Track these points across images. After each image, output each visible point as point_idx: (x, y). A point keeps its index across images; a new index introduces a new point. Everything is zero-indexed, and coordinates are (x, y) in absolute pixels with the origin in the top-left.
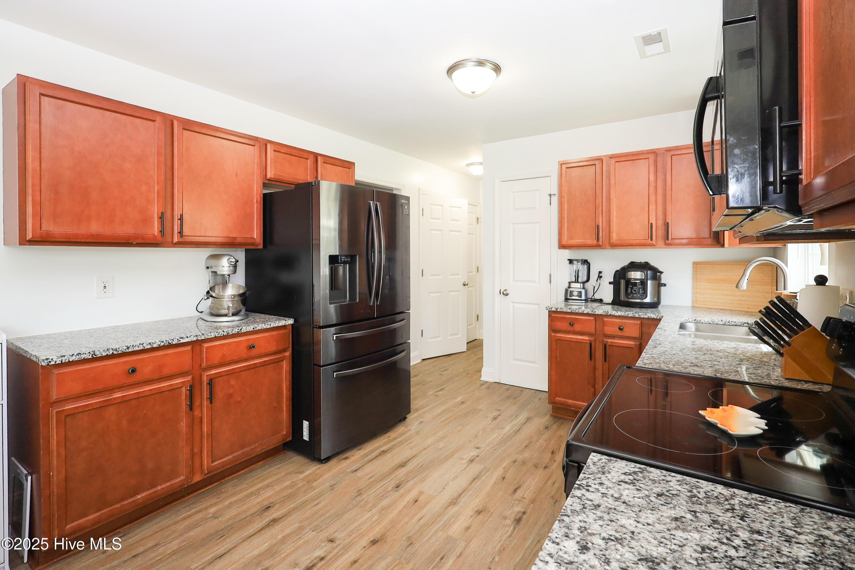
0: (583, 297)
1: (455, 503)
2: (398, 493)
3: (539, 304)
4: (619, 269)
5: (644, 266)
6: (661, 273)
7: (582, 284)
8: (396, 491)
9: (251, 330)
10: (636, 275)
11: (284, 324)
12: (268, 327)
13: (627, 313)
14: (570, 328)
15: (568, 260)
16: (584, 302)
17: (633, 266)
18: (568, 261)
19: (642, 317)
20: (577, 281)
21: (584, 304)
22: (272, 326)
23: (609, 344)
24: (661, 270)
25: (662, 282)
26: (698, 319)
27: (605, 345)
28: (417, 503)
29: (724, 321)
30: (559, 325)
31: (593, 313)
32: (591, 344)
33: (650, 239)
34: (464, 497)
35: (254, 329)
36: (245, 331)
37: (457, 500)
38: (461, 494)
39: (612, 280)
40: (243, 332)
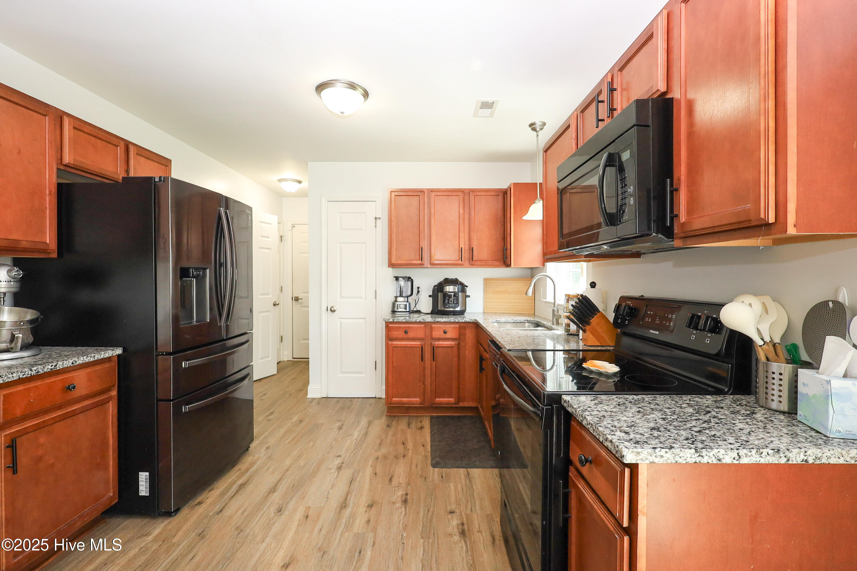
0: (408, 310)
1: (345, 506)
2: (283, 516)
3: (365, 318)
4: (436, 284)
5: (454, 282)
6: (467, 287)
7: (406, 298)
8: (280, 515)
9: (69, 366)
10: (450, 289)
11: (111, 355)
12: (92, 360)
13: (449, 319)
14: (405, 336)
15: (395, 277)
16: (408, 313)
17: (448, 281)
18: (395, 279)
19: (460, 321)
20: (401, 296)
21: (408, 315)
22: (96, 359)
23: (436, 346)
24: (466, 284)
25: (467, 294)
26: (498, 320)
27: (433, 347)
28: (309, 518)
29: (514, 320)
30: (395, 334)
31: (424, 321)
32: (422, 347)
33: (460, 260)
34: (350, 499)
35: (73, 363)
36: (61, 367)
37: (345, 503)
38: (346, 497)
39: (431, 294)
40: (58, 369)
